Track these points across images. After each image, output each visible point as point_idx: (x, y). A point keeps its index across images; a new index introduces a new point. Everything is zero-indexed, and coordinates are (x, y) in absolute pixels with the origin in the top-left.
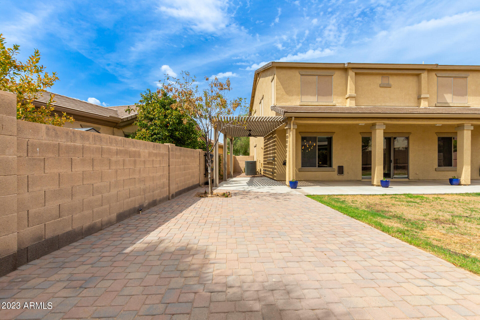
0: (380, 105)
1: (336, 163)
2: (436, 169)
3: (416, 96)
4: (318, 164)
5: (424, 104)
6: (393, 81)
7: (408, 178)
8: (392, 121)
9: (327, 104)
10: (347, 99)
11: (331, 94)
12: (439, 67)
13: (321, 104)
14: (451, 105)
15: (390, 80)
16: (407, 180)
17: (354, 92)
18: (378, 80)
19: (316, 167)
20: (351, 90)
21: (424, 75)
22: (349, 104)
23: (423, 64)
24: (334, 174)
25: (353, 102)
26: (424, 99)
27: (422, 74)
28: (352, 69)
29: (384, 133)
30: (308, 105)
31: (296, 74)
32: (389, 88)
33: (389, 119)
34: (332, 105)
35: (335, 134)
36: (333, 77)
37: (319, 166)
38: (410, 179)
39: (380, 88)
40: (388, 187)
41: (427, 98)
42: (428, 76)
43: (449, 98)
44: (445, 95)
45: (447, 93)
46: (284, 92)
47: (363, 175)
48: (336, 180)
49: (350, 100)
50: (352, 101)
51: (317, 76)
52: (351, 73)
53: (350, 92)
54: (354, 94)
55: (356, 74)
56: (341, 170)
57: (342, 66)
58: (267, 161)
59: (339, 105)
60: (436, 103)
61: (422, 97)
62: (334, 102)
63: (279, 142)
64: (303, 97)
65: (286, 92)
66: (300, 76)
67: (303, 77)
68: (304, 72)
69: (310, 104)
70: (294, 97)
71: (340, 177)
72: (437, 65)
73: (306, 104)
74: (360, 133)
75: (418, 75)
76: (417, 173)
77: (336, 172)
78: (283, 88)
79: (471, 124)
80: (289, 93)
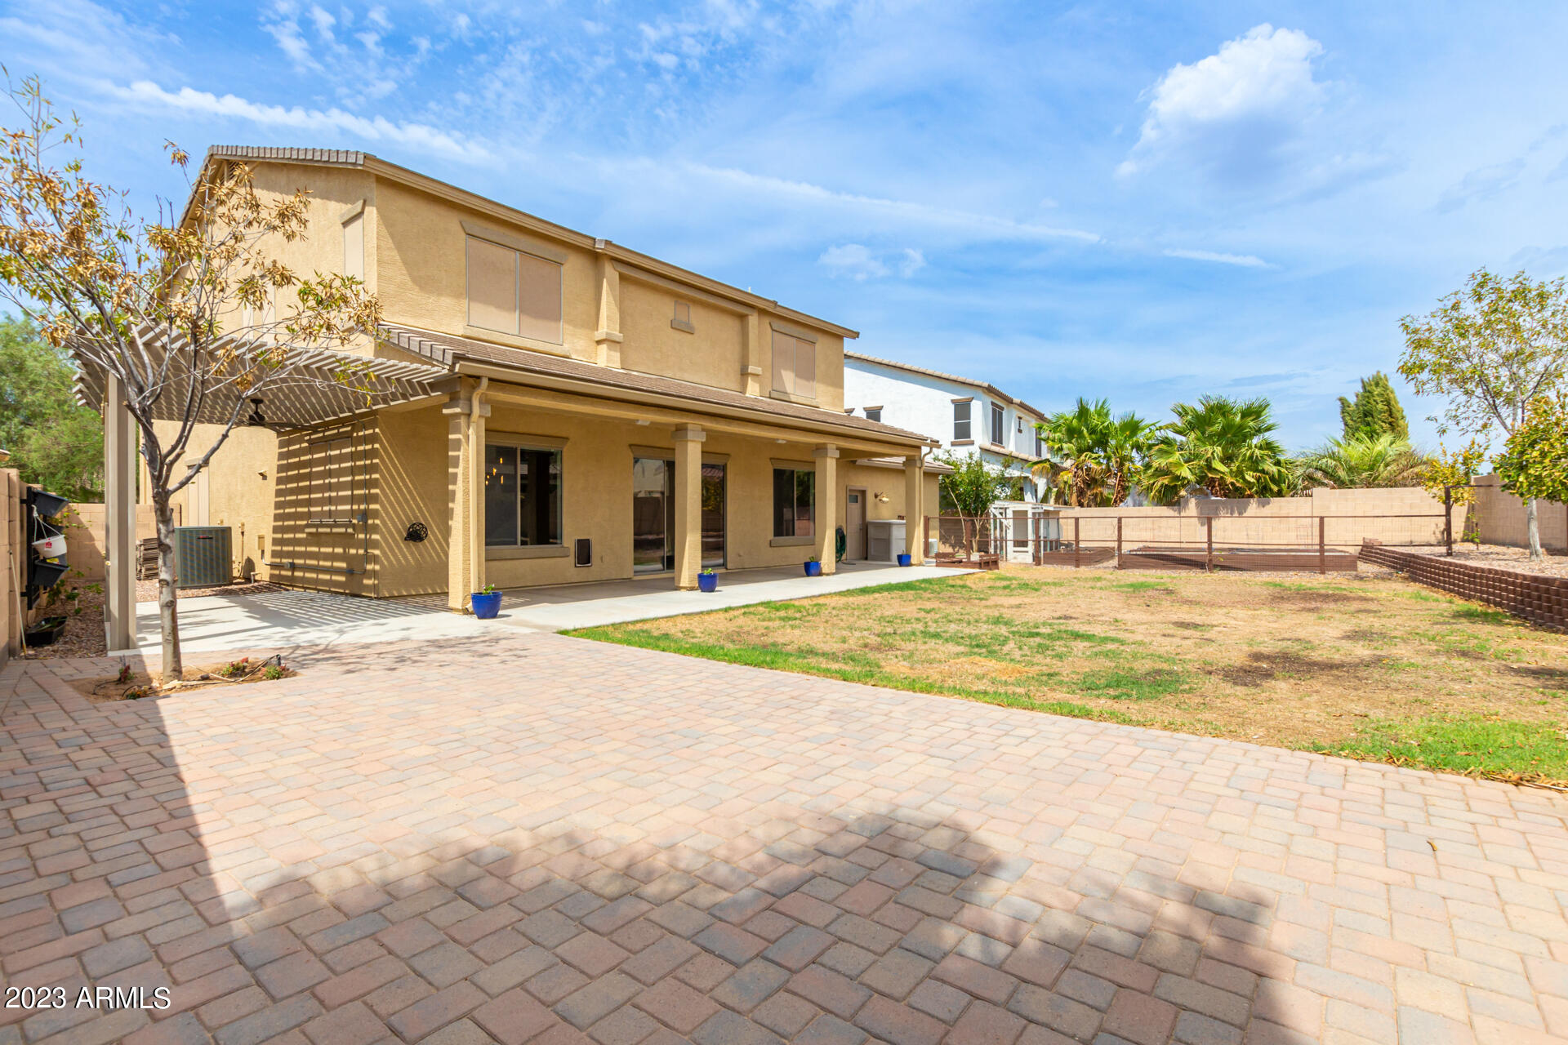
0: (671, 375)
1: (570, 535)
2: (770, 541)
3: (737, 367)
4: (522, 536)
5: (753, 390)
6: (699, 318)
7: (724, 565)
8: (717, 423)
9: (547, 348)
10: (599, 342)
11: (558, 319)
12: (778, 308)
13: (529, 344)
14: (793, 400)
15: (691, 312)
16: (724, 570)
17: (617, 327)
18: (666, 308)
19: (516, 543)
20: (608, 321)
21: (753, 320)
22: (605, 360)
23: (749, 291)
24: (564, 565)
25: (616, 356)
26: (752, 378)
27: (750, 317)
28: (614, 262)
29: (702, 452)
30: (490, 339)
31: (451, 223)
32: (689, 336)
34: (562, 354)
35: (569, 444)
36: (563, 269)
37: (522, 544)
38: (728, 566)
39: (671, 330)
40: (713, 591)
41: (758, 375)
42: (759, 324)
43: (789, 381)
44: (784, 373)
45: (785, 369)
46: (408, 278)
47: (637, 562)
48: (573, 580)
49: (610, 349)
50: (612, 353)
51: (518, 253)
52: (611, 273)
53: (608, 326)
54: (617, 333)
55: (622, 277)
56: (584, 553)
57: (587, 244)
58: (307, 530)
59: (578, 358)
60: (771, 389)
61: (749, 371)
62: (566, 346)
63: (391, 460)
64: (474, 309)
65: (415, 280)
66: (463, 235)
67: (474, 242)
68: (478, 226)
69: (495, 337)
70: (446, 301)
71: (583, 574)
72: (775, 303)
73: (485, 338)
74: (630, 445)
75: (742, 318)
77: (572, 559)
78: (405, 263)
79: (834, 447)
80: (425, 283)
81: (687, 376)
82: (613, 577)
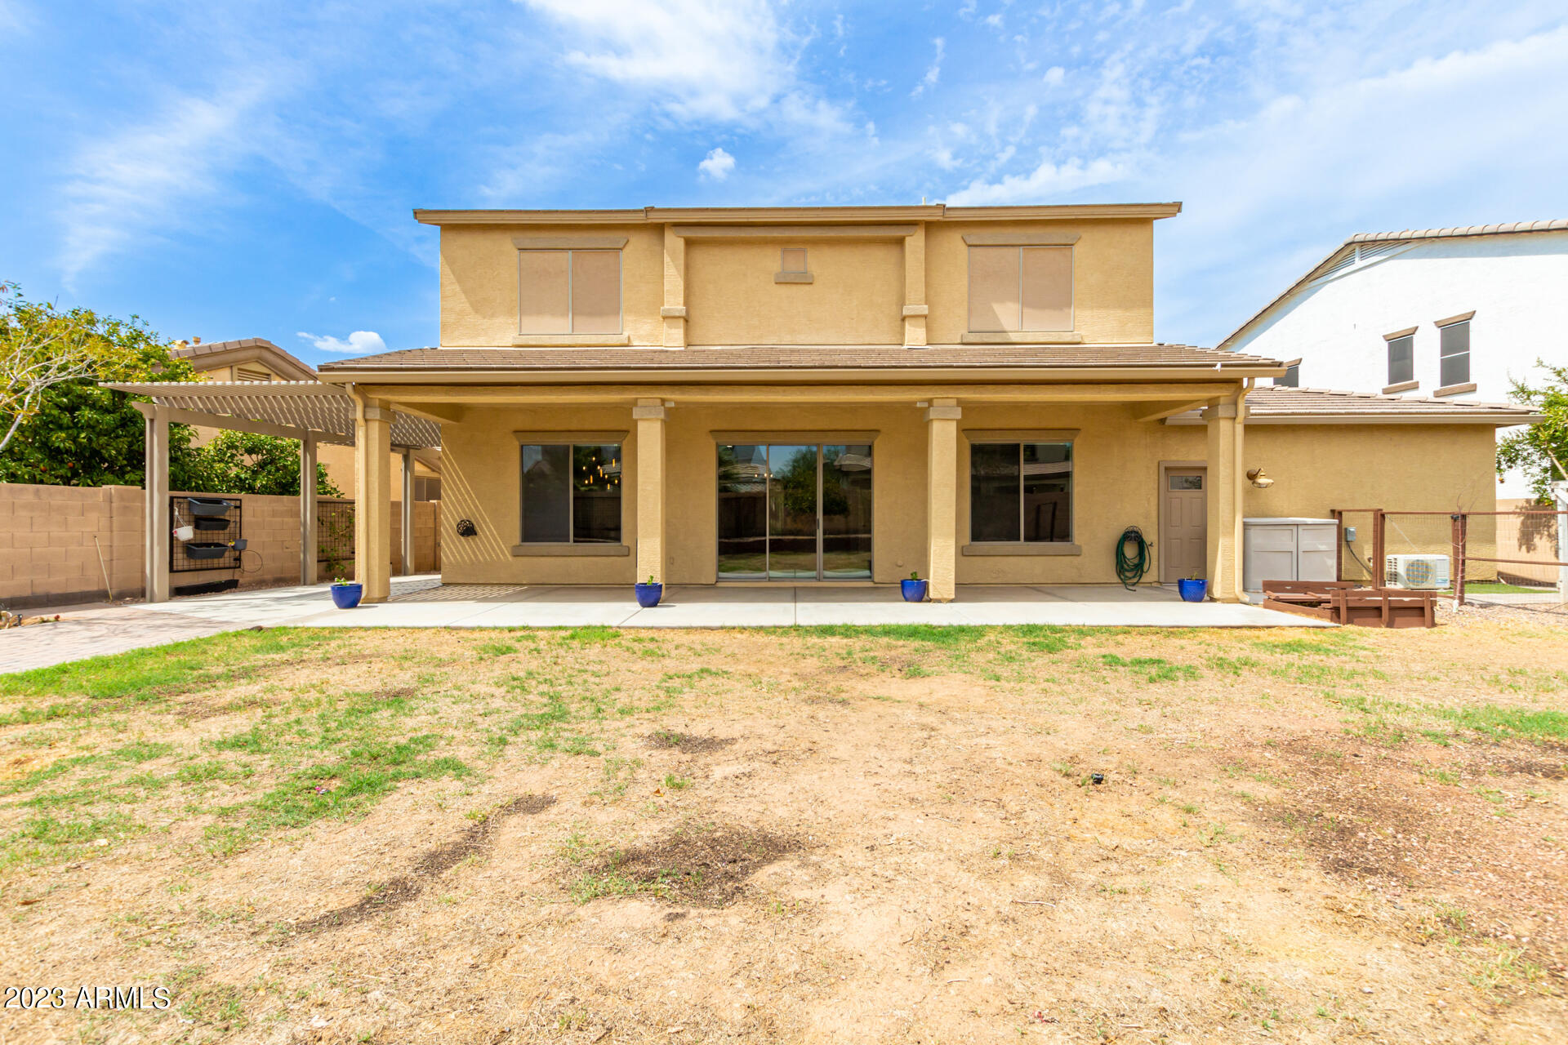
0: (775, 342)
2: (963, 547)
3: (892, 311)
4: (575, 532)
5: (915, 336)
6: (819, 262)
7: (870, 577)
9: (601, 340)
11: (616, 311)
12: (948, 214)
13: (580, 340)
14: (1014, 340)
15: (810, 259)
16: (869, 584)
17: (682, 302)
18: (771, 261)
19: (568, 541)
20: (669, 294)
21: (914, 240)
22: (672, 339)
24: (627, 566)
25: (679, 333)
26: (913, 321)
27: (907, 238)
28: (676, 228)
30: (542, 344)
31: (506, 245)
32: (807, 287)
33: (676, 387)
34: (618, 343)
35: (629, 436)
36: (623, 254)
37: (575, 541)
38: (876, 580)
39: (777, 286)
41: (926, 316)
42: (928, 243)
43: (1009, 316)
44: (997, 307)
45: (1001, 298)
46: (468, 305)
47: (721, 568)
49: (674, 326)
50: (673, 331)
51: (570, 252)
52: (674, 242)
53: (670, 302)
54: (681, 307)
55: (689, 243)
59: (640, 344)
60: (965, 331)
61: (906, 314)
62: (626, 334)
64: (526, 320)
65: (474, 306)
66: (517, 252)
67: (526, 255)
68: (528, 239)
69: (545, 340)
70: (499, 320)
73: (534, 343)
74: (711, 431)
75: (900, 242)
76: (900, 563)
78: (465, 292)
79: (954, 402)
80: (481, 306)
81: (802, 338)
82: (687, 582)
